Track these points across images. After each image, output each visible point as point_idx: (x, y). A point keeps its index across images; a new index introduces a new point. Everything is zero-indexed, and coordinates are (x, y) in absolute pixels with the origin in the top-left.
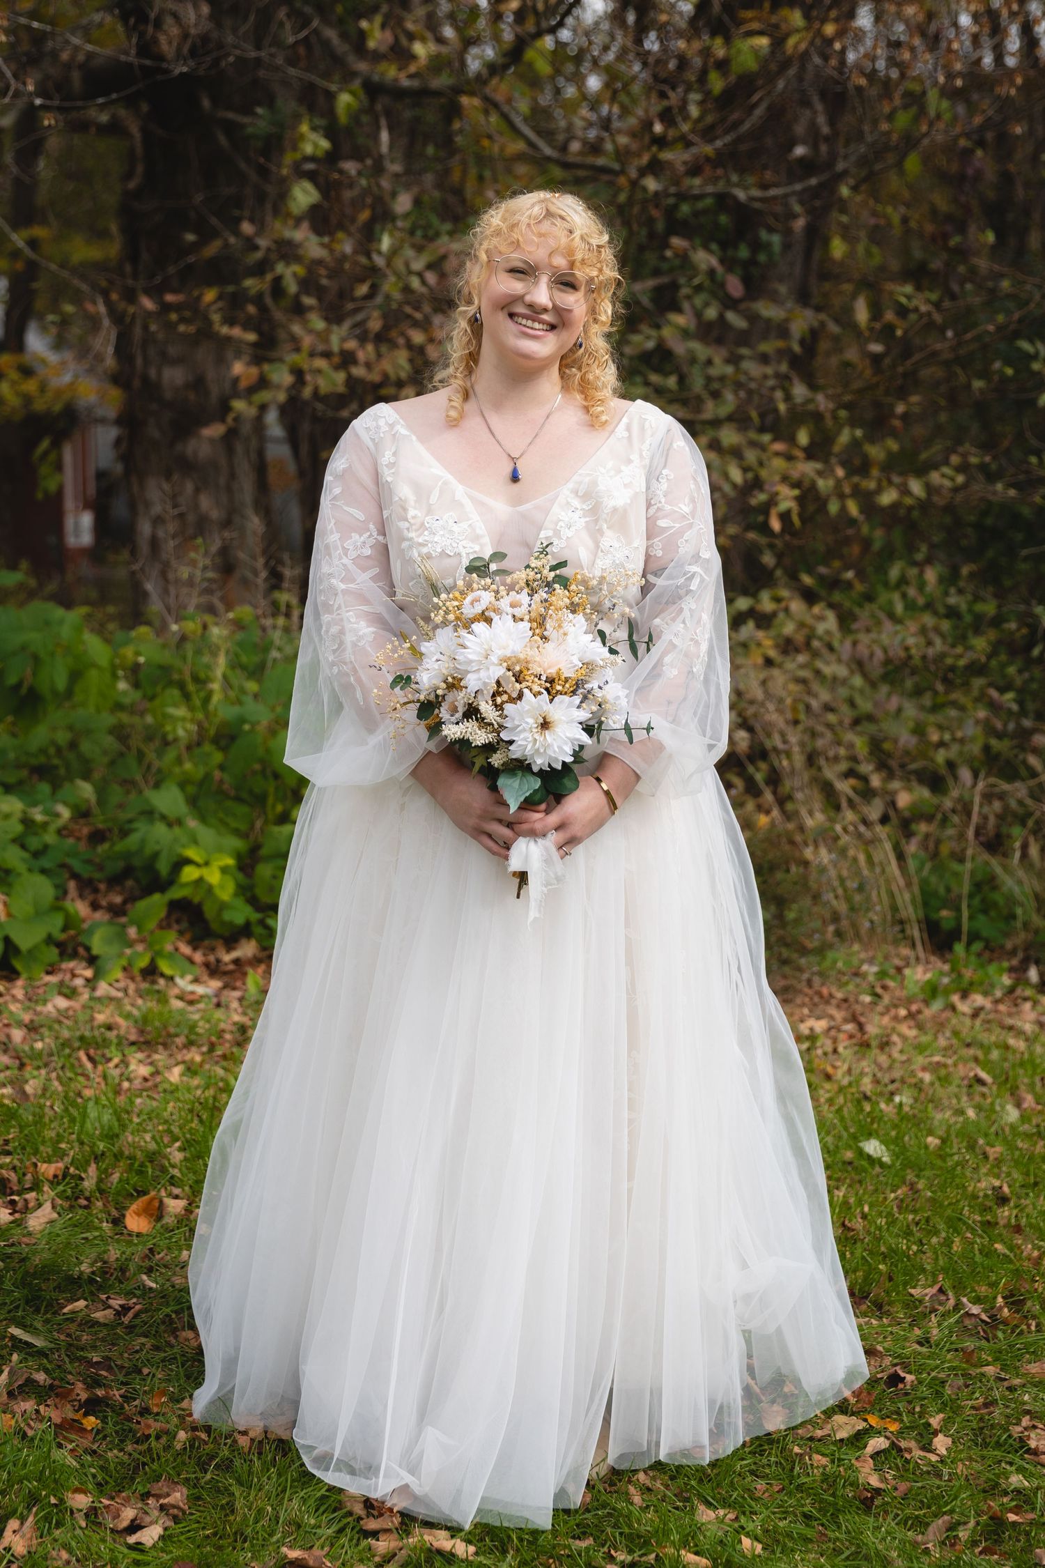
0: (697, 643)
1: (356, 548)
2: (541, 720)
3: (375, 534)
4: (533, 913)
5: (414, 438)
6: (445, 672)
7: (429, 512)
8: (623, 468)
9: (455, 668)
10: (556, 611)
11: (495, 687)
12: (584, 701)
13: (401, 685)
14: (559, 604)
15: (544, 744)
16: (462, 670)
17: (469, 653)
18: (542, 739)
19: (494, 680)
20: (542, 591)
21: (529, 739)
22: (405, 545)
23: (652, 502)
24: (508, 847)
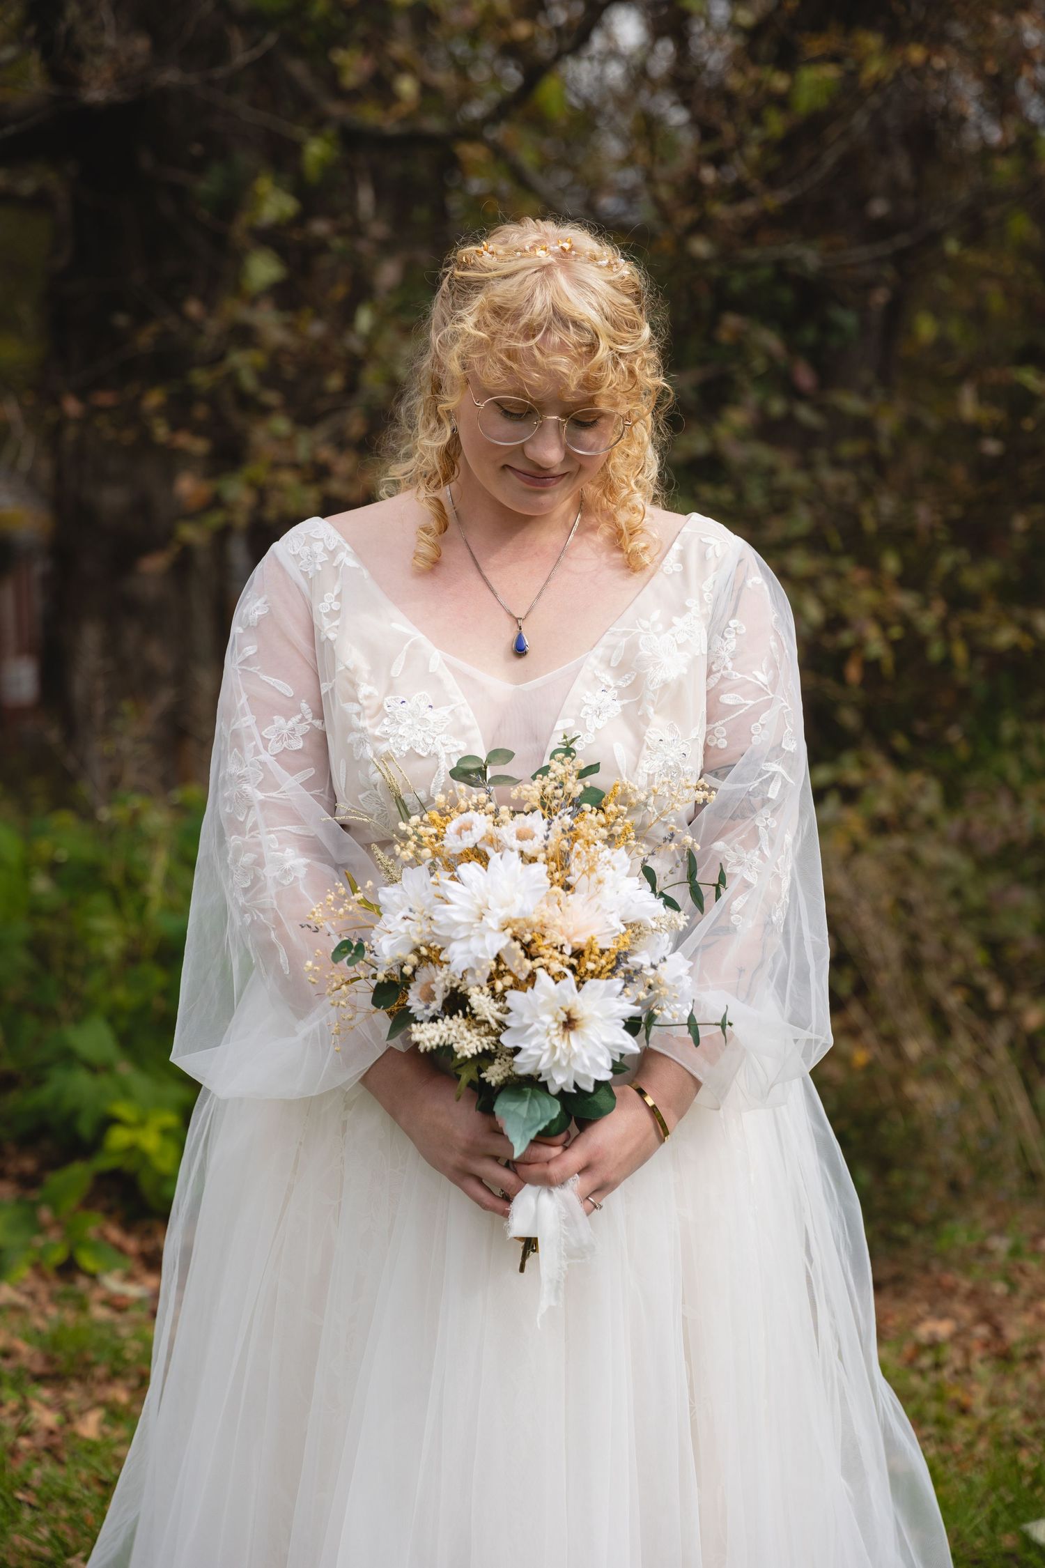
0: (778, 879)
1: (281, 738)
2: (563, 1017)
3: (309, 717)
4: (546, 1301)
5: (365, 573)
6: (417, 940)
7: (391, 689)
8: (675, 620)
9: (432, 933)
10: (585, 846)
11: (493, 966)
12: (628, 985)
13: (349, 956)
14: (590, 835)
15: (567, 1053)
16: (442, 936)
17: (453, 911)
18: (564, 1046)
19: (493, 954)
20: (564, 814)
21: (544, 1045)
22: (353, 737)
23: (714, 668)
24: (508, 1199)
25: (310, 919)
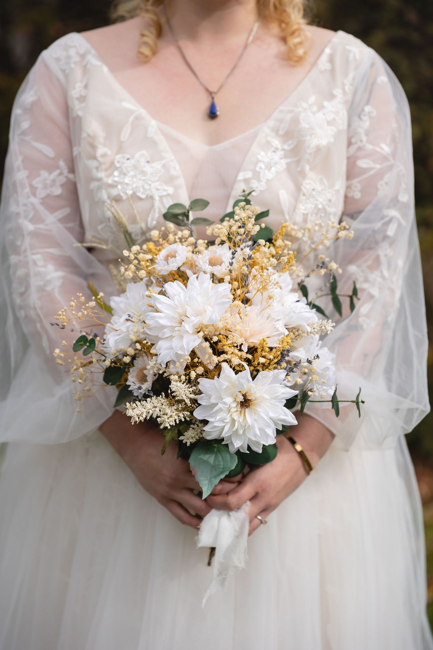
0: (392, 291)
1: (45, 187)
2: (241, 398)
3: (65, 171)
7: (120, 149)
8: (326, 104)
9: (144, 333)
10: (260, 271)
11: (188, 359)
12: (289, 374)
13: (86, 347)
14: (263, 262)
15: (243, 425)
16: (152, 336)
17: (160, 317)
18: (241, 420)
19: (188, 351)
20: (245, 247)
21: (226, 419)
22: (94, 185)
23: (353, 140)
24: (200, 518)
25: (58, 319)
